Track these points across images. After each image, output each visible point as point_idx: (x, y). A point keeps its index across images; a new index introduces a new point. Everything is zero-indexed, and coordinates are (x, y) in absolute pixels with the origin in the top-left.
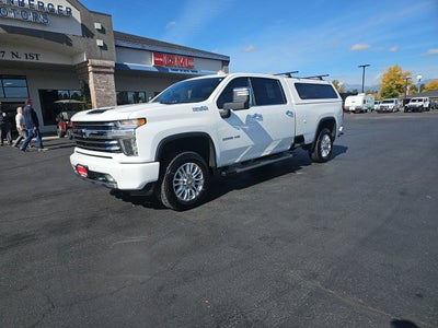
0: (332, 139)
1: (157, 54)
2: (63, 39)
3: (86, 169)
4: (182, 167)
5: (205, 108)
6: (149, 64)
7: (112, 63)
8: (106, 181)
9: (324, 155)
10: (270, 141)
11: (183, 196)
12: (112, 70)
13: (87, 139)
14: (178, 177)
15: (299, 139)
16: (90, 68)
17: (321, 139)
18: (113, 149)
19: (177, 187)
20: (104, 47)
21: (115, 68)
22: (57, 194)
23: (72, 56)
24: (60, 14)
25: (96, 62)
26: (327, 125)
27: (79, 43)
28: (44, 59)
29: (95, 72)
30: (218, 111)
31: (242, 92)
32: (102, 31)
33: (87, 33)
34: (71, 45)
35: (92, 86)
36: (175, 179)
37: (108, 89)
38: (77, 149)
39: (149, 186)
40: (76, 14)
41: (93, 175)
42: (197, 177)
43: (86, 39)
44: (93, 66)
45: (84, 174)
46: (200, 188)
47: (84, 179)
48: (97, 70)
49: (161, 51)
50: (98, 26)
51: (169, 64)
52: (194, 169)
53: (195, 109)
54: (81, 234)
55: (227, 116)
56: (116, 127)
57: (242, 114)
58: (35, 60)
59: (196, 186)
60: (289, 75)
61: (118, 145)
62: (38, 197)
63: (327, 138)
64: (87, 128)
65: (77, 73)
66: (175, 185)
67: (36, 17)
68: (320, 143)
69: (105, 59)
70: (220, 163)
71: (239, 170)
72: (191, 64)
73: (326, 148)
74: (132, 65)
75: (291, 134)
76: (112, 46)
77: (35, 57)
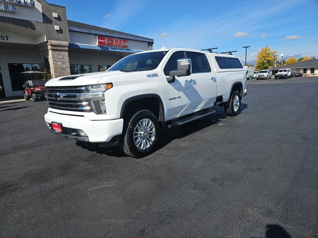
0: (240, 98)
1: (101, 37)
2: (28, 24)
3: (60, 125)
4: (140, 122)
5: (155, 75)
6: (95, 45)
7: (66, 43)
8: (79, 135)
9: (236, 110)
10: (201, 100)
11: (140, 145)
12: (67, 48)
13: (61, 101)
14: (137, 130)
15: (220, 98)
16: (49, 47)
17: (234, 98)
18: (84, 108)
19: (136, 139)
20: (60, 31)
21: (68, 47)
22: (31, 146)
23: (35, 37)
24: (25, 5)
25: (54, 42)
26: (237, 87)
27: (41, 27)
28: (12, 40)
29: (53, 50)
30: (165, 77)
31: (184, 62)
32: (59, 19)
33: (47, 20)
34: (34, 29)
35: (51, 61)
36: (135, 132)
37: (64, 63)
38: (50, 109)
39: (115, 138)
40: (38, 6)
41: (67, 131)
42: (151, 130)
43: (46, 25)
44: (51, 45)
45: (58, 130)
46: (153, 139)
47: (57, 134)
48: (55, 48)
49: (103, 35)
50: (55, 15)
51: (110, 45)
52: (148, 123)
53: (149, 76)
54: (58, 181)
55: (172, 81)
56: (87, 91)
57: (182, 80)
58: (5, 41)
59: (150, 137)
60: (210, 50)
61: (89, 105)
62: (15, 149)
63: (237, 97)
64: (61, 92)
65: (39, 51)
66: (134, 137)
67: (6, 7)
68: (233, 101)
69: (61, 40)
70: (167, 118)
71: (180, 123)
72: (125, 44)
73: (236, 105)
74: (82, 45)
75: (215, 95)
76: (66, 30)
77: (6, 38)
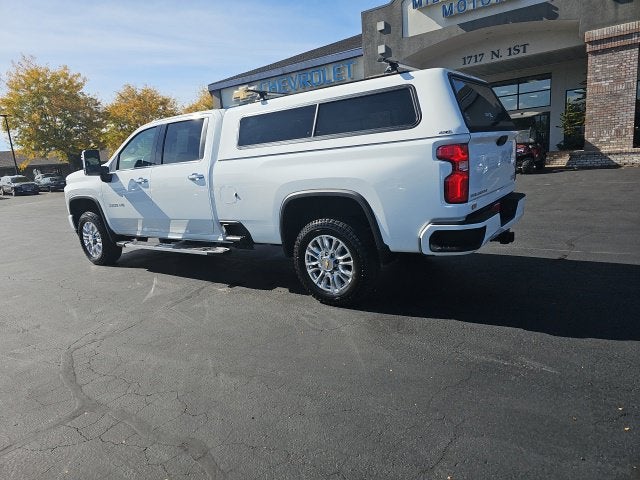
12: (635, 39)
25: (597, 33)
29: (595, 53)
34: (555, 16)
44: (590, 43)
48: (599, 47)
58: (521, 55)
77: (521, 49)
